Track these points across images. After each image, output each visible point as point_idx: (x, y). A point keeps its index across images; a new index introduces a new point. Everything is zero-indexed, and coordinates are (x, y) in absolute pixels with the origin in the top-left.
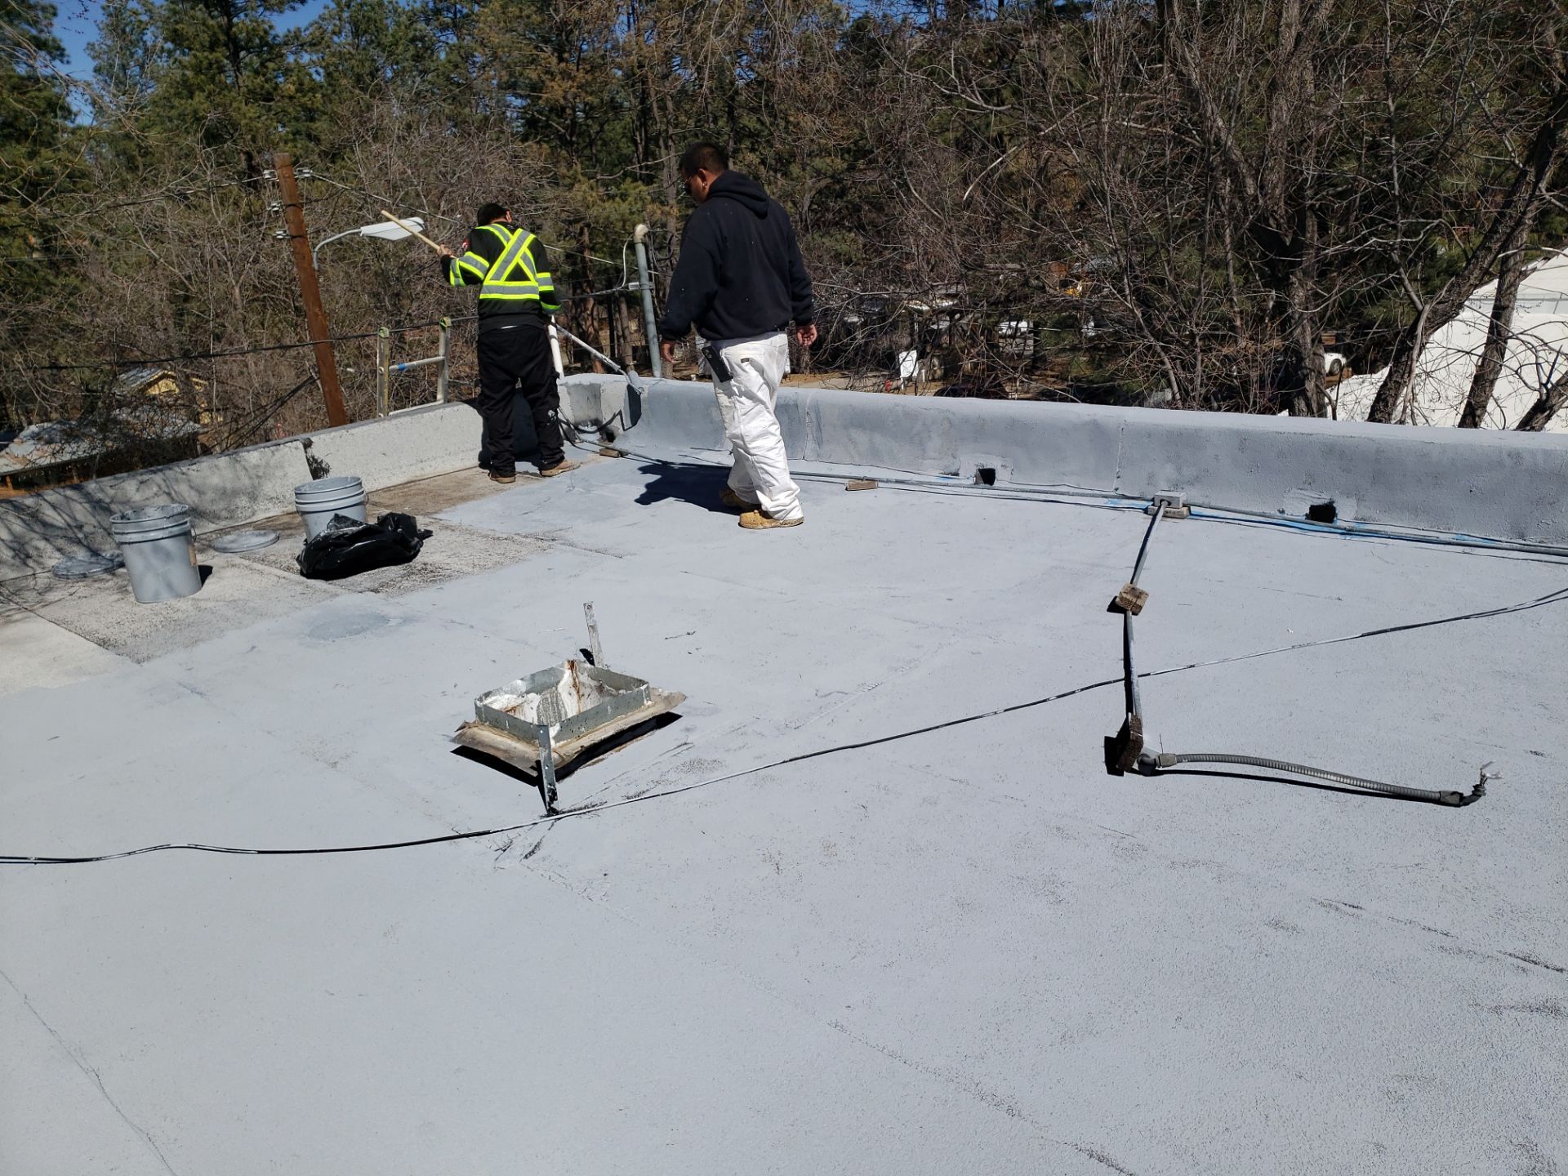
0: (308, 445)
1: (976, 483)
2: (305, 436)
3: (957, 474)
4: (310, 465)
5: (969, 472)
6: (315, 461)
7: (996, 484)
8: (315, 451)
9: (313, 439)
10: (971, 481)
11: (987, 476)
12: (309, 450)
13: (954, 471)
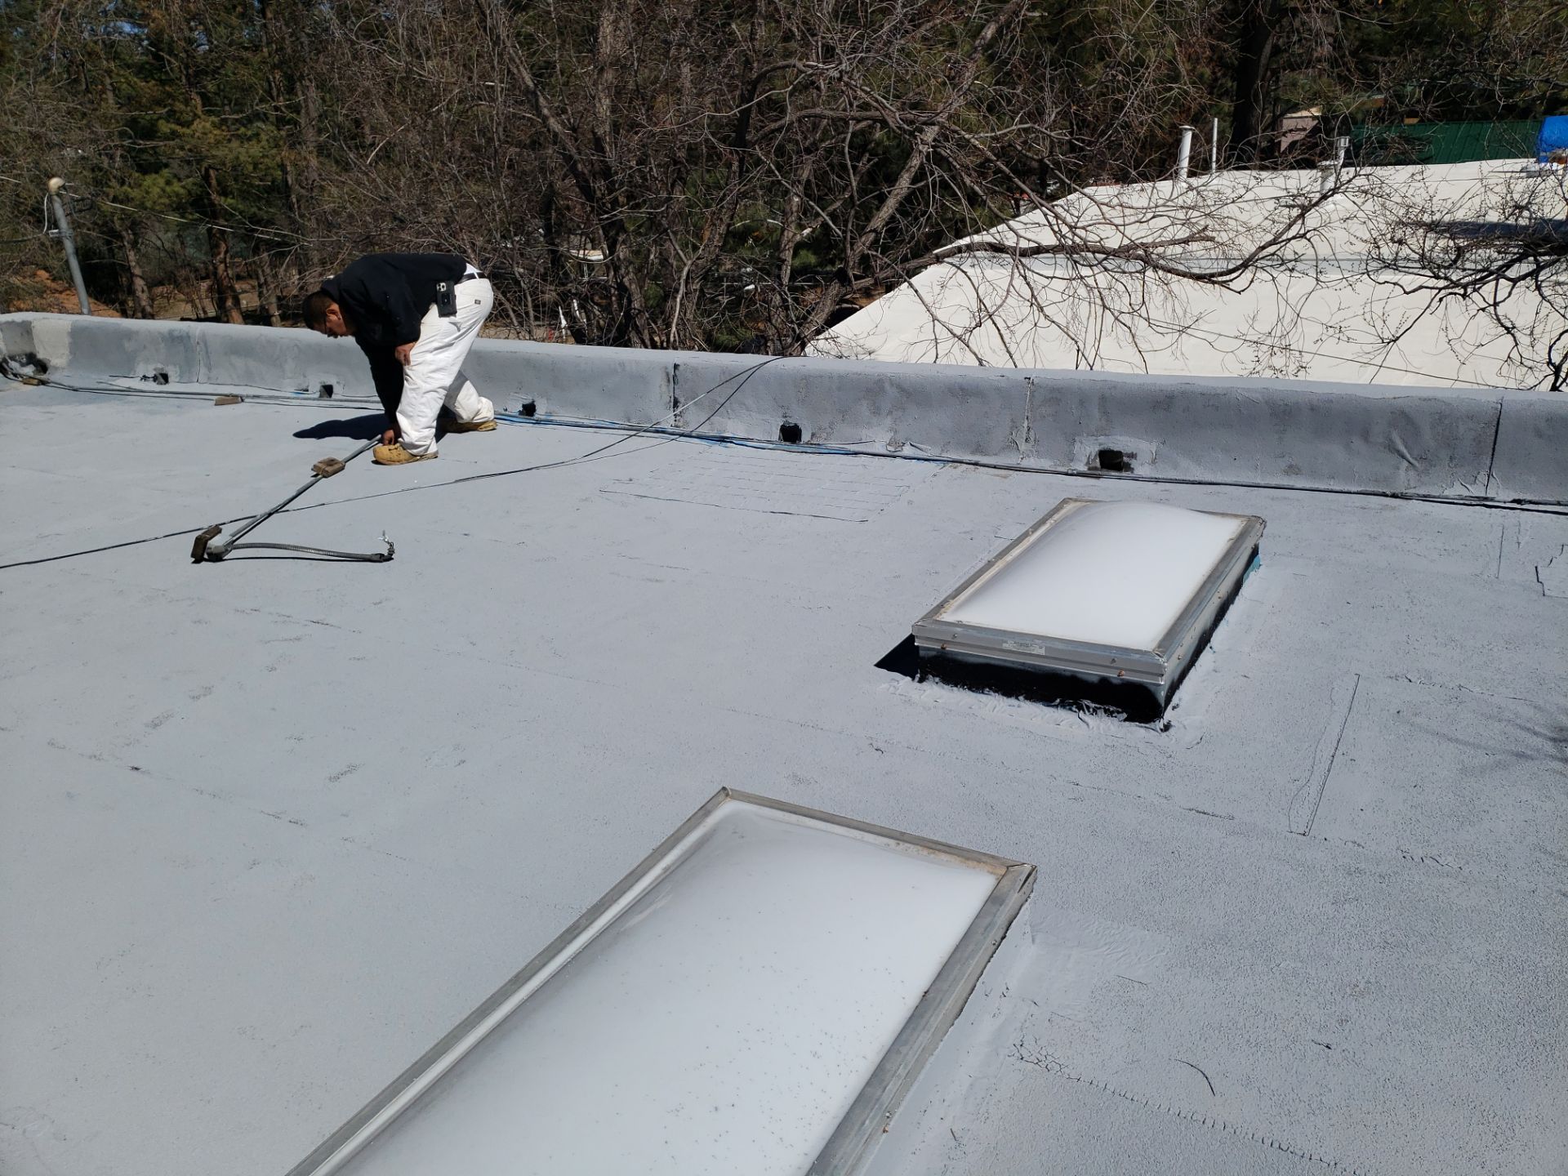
1: (321, 396)
3: (307, 391)
5: (315, 389)
7: (334, 396)
10: (317, 395)
11: (328, 391)
13: (305, 388)
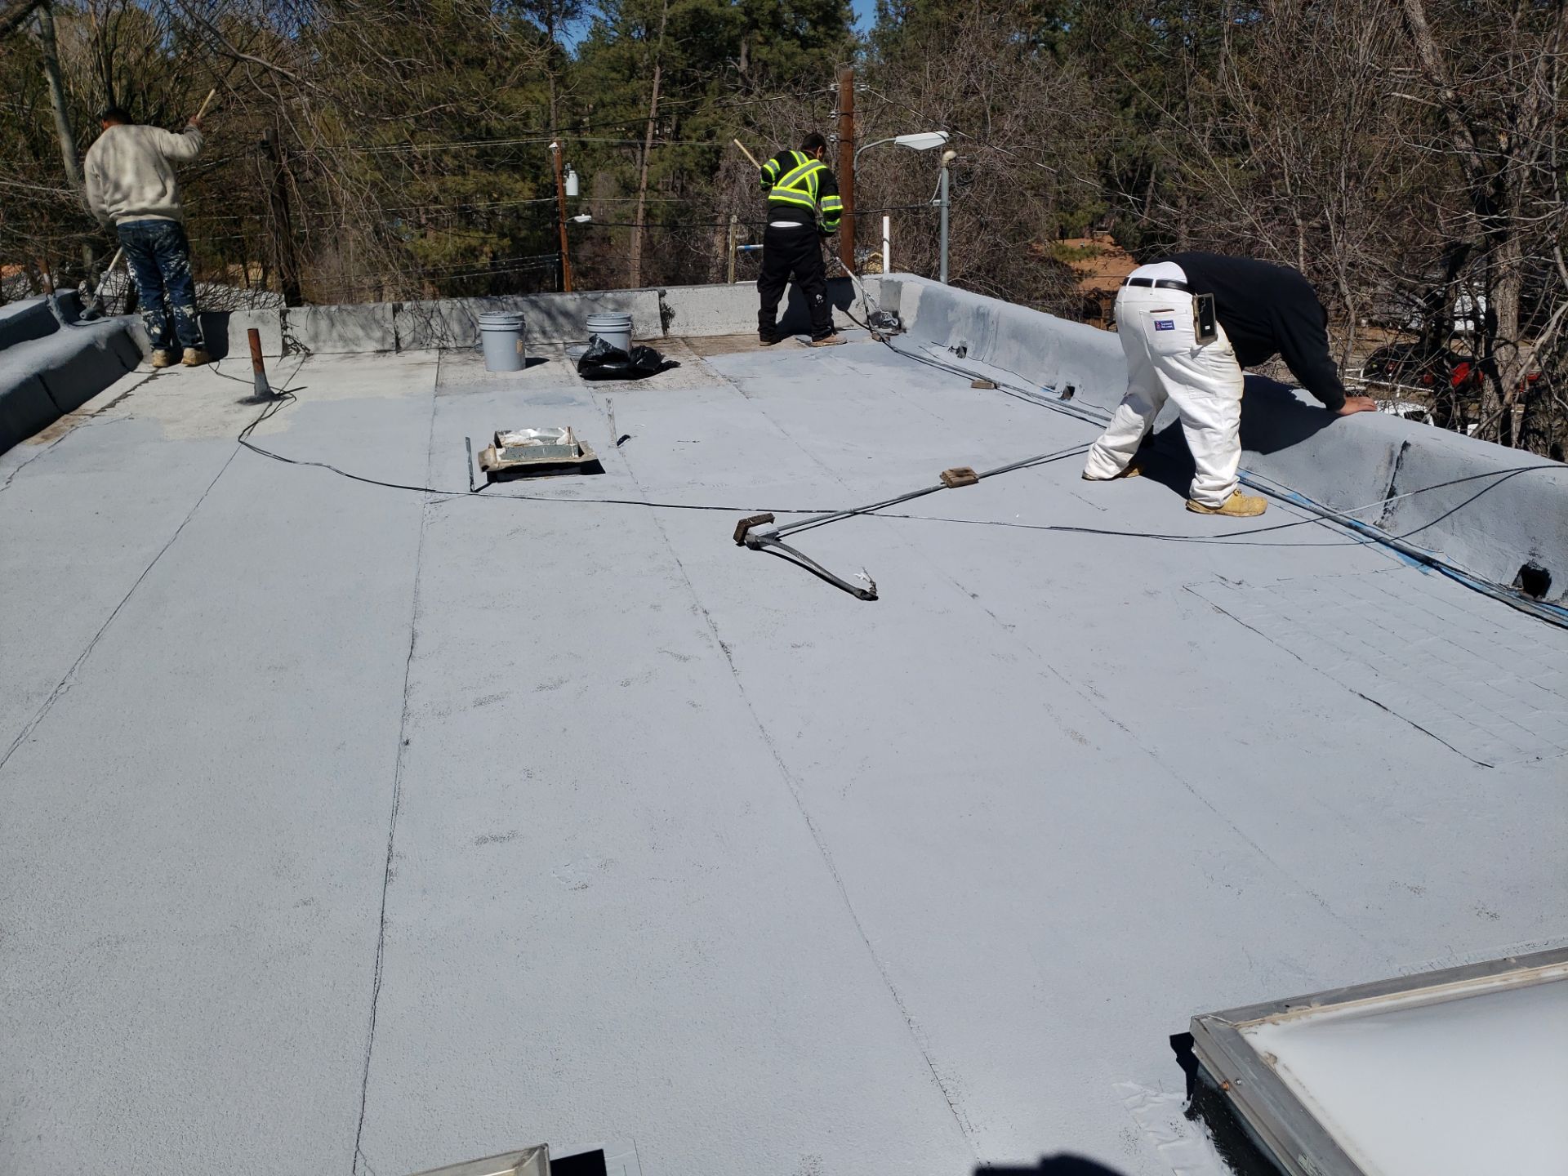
0: (662, 295)
1: (1062, 397)
2: (662, 288)
3: (1054, 389)
4: (661, 310)
5: (1060, 388)
6: (666, 308)
7: (1070, 401)
8: (666, 300)
9: (667, 291)
10: (1059, 396)
11: (1070, 391)
12: (662, 299)
13: (1053, 385)
